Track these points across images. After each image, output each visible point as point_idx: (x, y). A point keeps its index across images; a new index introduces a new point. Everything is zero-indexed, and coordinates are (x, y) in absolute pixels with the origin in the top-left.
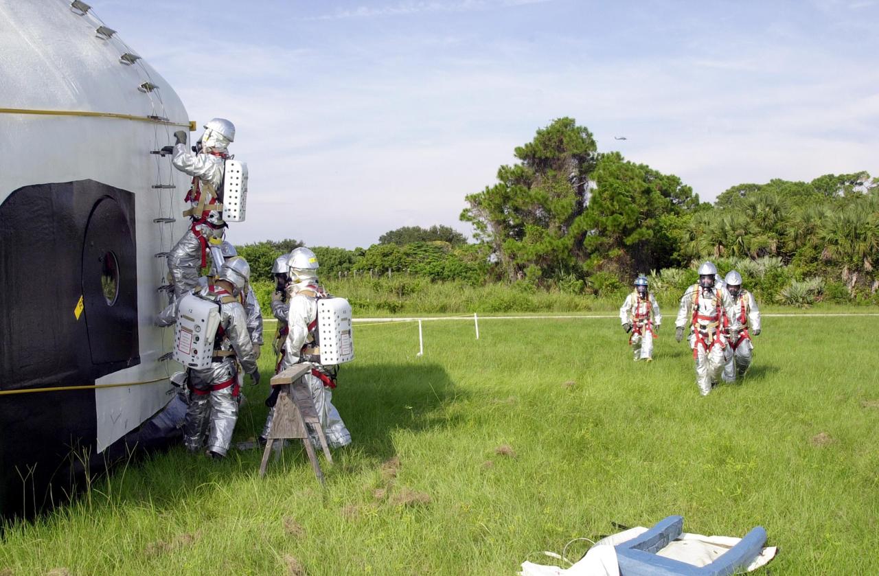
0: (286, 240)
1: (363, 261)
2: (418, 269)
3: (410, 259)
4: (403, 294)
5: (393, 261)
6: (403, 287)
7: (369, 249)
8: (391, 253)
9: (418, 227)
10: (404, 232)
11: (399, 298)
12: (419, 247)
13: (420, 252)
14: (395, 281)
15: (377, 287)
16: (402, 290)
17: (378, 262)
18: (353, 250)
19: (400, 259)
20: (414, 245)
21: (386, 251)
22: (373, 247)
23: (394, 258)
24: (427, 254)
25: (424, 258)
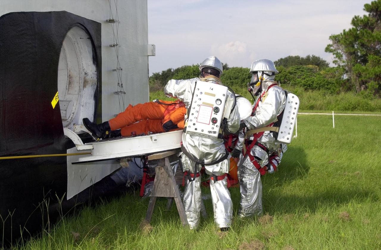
2: (297, 82)
3: (292, 76)
5: (281, 77)
9: (298, 56)
12: (298, 69)
13: (299, 72)
19: (286, 75)
23: (282, 75)
24: (303, 73)
25: (301, 75)
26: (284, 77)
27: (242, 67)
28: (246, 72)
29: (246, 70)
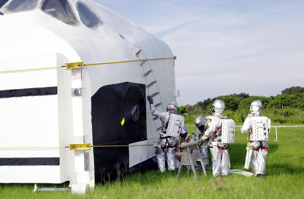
0: (241, 93)
1: (273, 102)
2: (298, 105)
3: (294, 100)
4: (287, 116)
5: (286, 101)
6: (287, 112)
7: (276, 97)
8: (285, 98)
9: (299, 86)
10: (293, 89)
11: (285, 117)
12: (298, 95)
13: (298, 98)
14: (285, 110)
15: (276, 113)
16: (287, 114)
17: (280, 102)
18: (269, 97)
19: (289, 100)
20: (296, 94)
21: (283, 97)
22: (278, 95)
23: (287, 100)
24: (302, 98)
25: (300, 100)
26: (288, 102)
27: (258, 96)
28: (261, 99)
29: (261, 98)
